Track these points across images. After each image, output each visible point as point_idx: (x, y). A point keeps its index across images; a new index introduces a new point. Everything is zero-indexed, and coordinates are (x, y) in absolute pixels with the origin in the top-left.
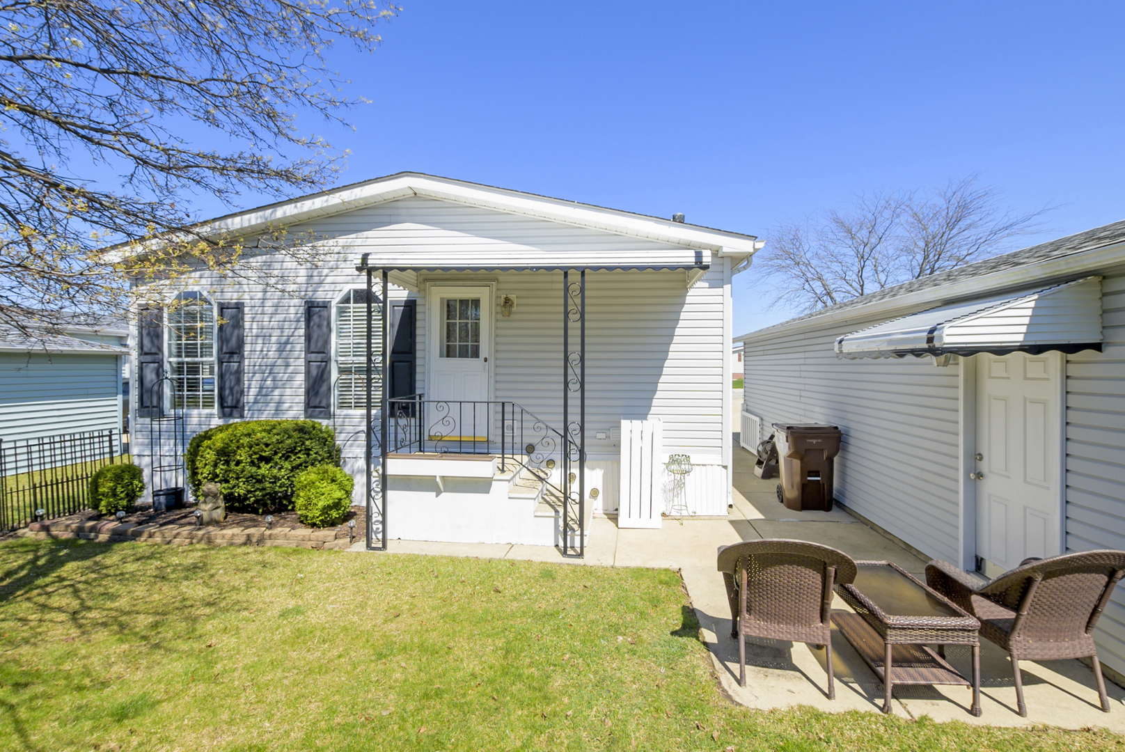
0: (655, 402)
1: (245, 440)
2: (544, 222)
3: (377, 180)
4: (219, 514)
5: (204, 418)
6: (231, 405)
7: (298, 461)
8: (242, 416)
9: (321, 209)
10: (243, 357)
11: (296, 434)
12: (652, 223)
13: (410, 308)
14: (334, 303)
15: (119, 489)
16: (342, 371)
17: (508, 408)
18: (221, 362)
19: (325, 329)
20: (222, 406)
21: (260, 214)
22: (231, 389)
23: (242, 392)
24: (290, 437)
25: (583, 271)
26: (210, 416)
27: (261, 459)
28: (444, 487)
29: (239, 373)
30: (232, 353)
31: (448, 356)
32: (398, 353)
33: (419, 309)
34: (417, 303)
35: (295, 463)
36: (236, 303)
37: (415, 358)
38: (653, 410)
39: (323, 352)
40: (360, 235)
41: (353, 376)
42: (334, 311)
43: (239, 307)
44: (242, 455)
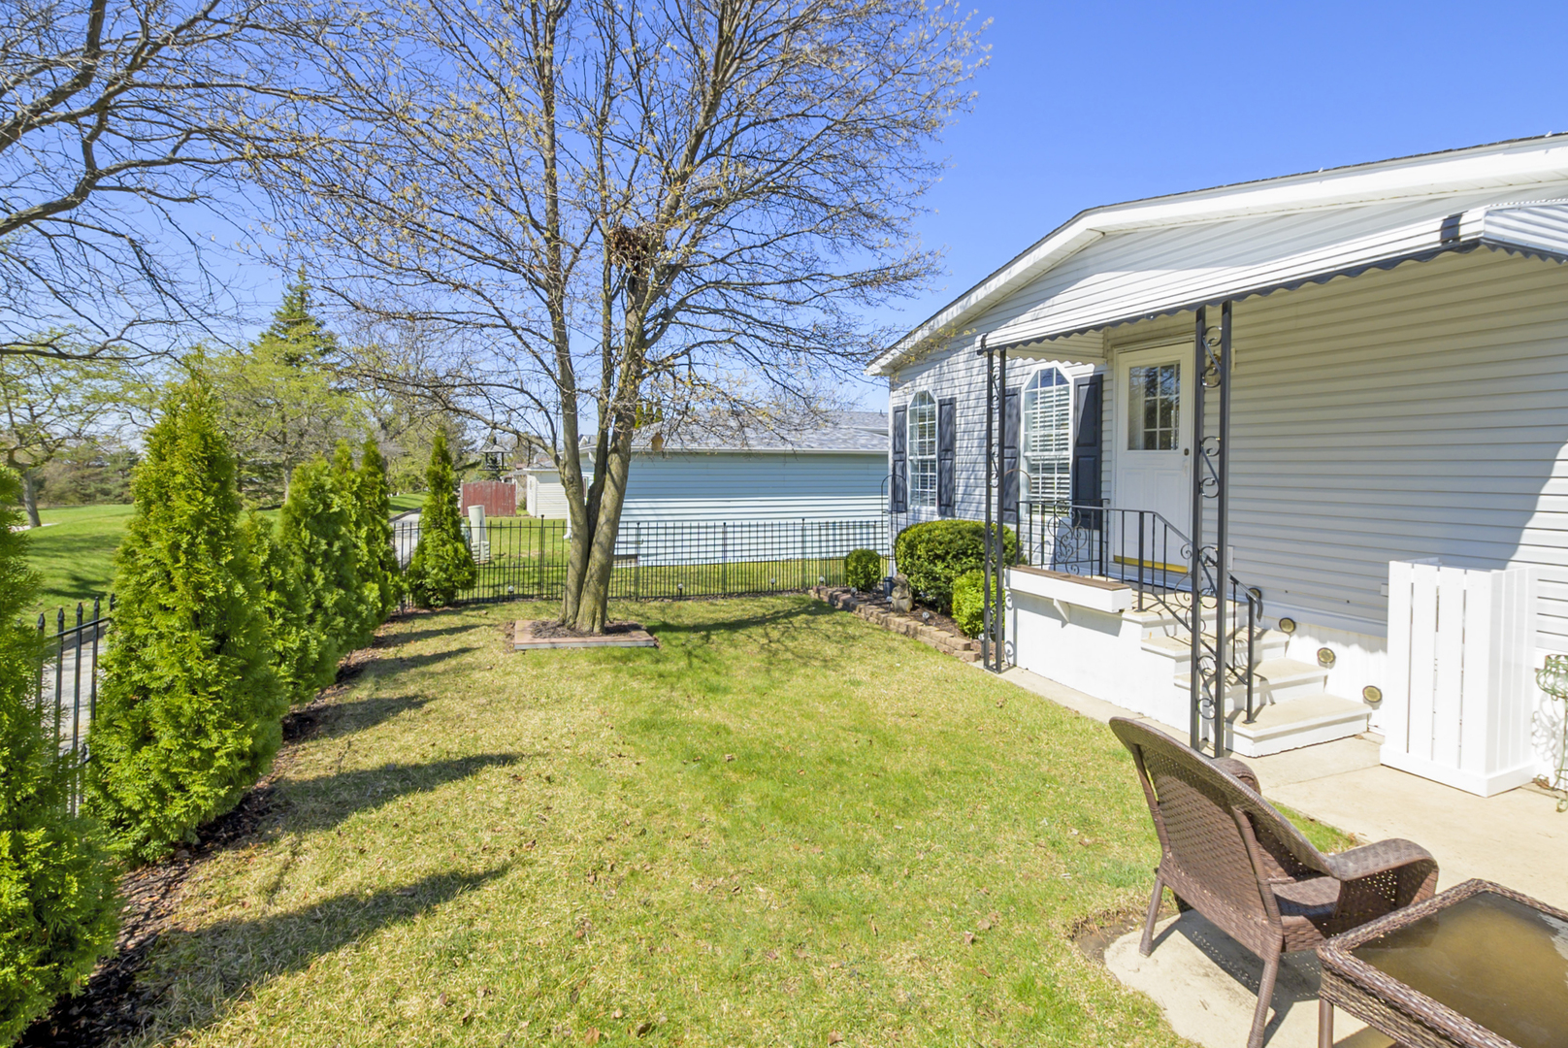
0: (1527, 536)
1: (926, 536)
2: (1285, 217)
3: (1055, 232)
4: (906, 604)
5: (929, 512)
6: (946, 506)
7: (969, 565)
8: (953, 516)
9: (1006, 283)
10: (954, 454)
11: (968, 536)
12: (1500, 157)
13: (1096, 386)
14: (1024, 387)
15: (859, 570)
16: (1034, 468)
17: (1148, 518)
18: (940, 460)
19: (1014, 418)
20: (940, 505)
21: (960, 304)
22: (946, 486)
23: (954, 489)
24: (962, 538)
25: (1226, 304)
26: (933, 513)
27: (937, 557)
28: (1070, 616)
29: (952, 470)
30: (947, 450)
31: (1147, 448)
32: (1084, 445)
33: (1106, 386)
34: (1105, 378)
35: (964, 567)
36: (950, 399)
37: (1101, 452)
38: (1522, 553)
39: (1013, 447)
40: (1049, 303)
41: (1041, 475)
42: (1023, 396)
43: (952, 402)
44: (921, 550)
